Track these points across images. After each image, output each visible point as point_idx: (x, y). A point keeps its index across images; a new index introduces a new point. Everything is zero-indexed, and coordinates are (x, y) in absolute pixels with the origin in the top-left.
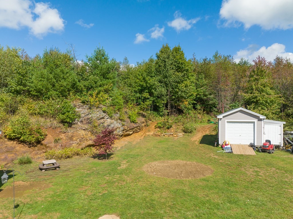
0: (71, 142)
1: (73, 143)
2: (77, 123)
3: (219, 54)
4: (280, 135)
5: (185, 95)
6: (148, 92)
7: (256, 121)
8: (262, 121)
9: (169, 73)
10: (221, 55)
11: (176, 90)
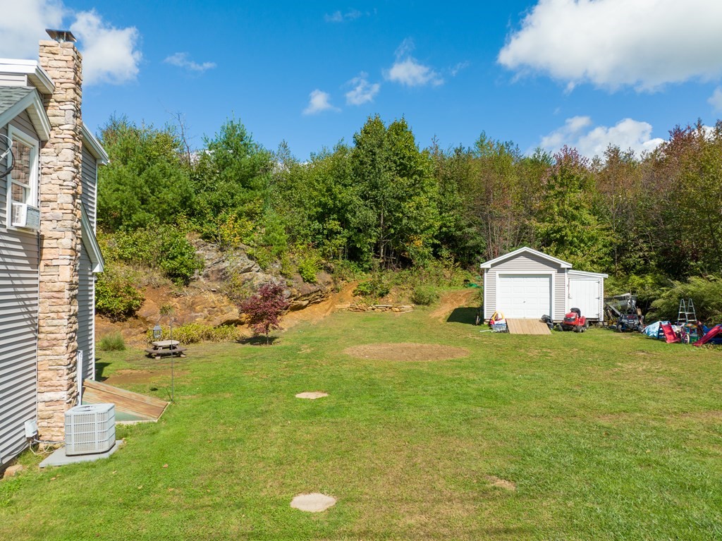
0: (193, 314)
1: (196, 316)
2: (198, 278)
3: (488, 138)
4: (599, 298)
5: (416, 226)
6: (338, 219)
7: (553, 272)
8: (566, 273)
9: (383, 179)
10: (492, 140)
11: (397, 215)
